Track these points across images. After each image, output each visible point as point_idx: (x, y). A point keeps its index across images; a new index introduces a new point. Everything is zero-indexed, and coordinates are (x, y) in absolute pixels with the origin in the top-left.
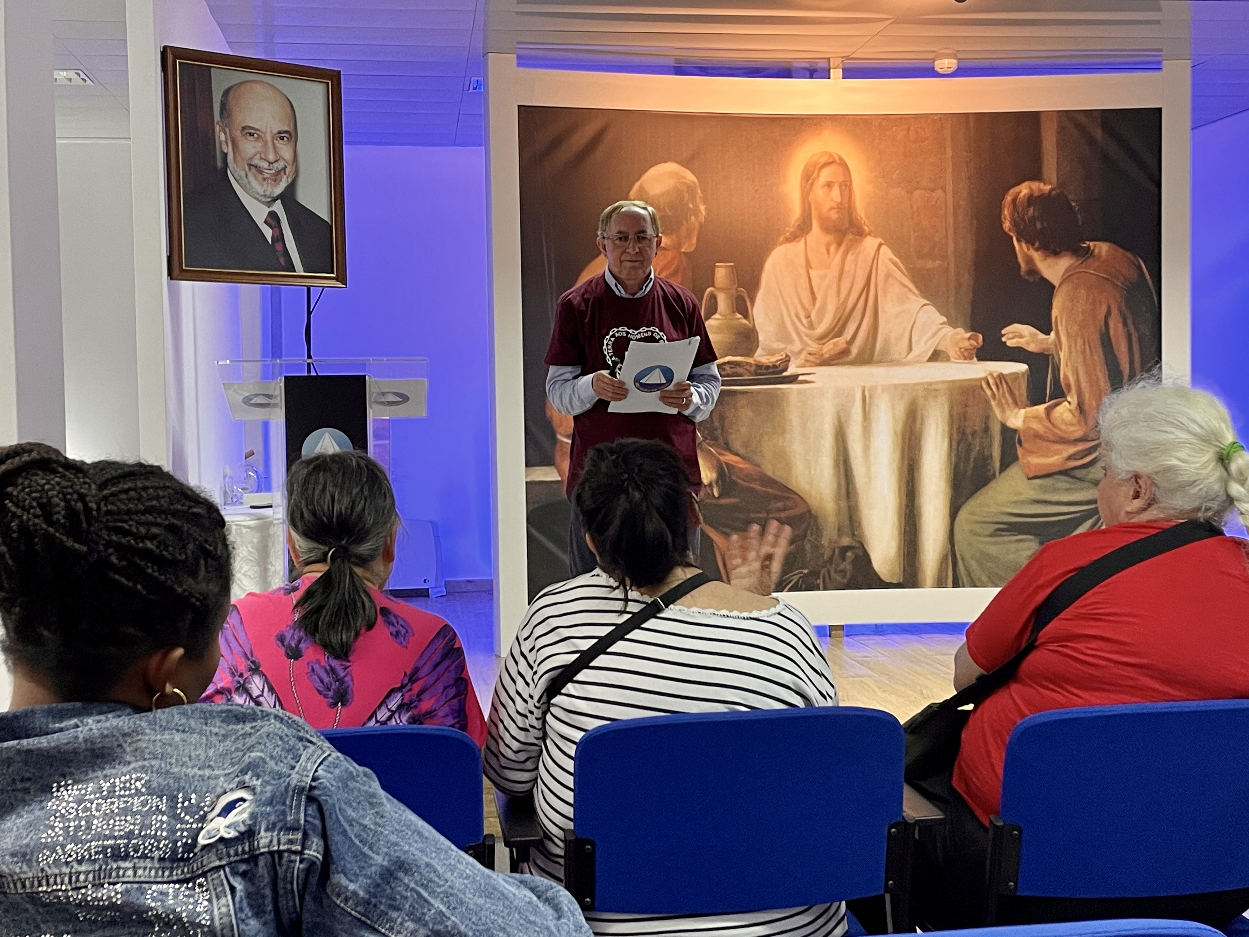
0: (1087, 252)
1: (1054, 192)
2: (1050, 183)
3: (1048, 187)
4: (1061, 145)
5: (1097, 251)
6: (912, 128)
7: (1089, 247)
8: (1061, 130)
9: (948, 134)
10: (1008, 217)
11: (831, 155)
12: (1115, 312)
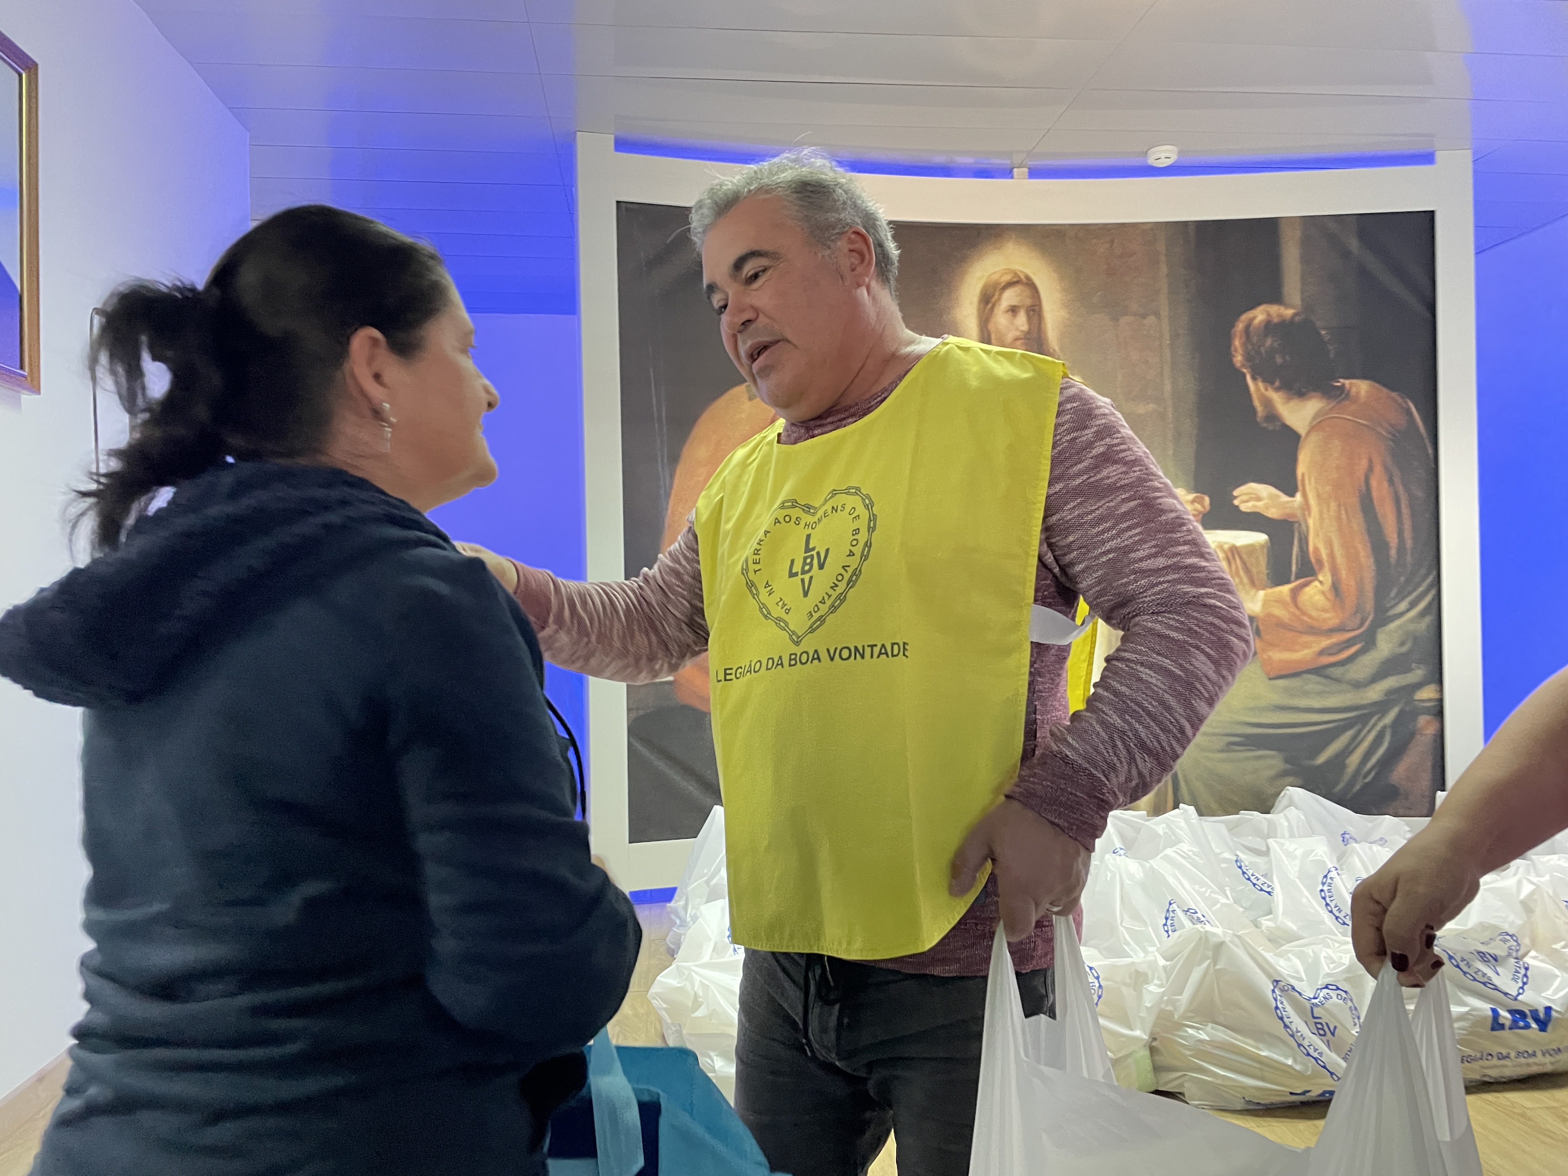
0: (1342, 393)
1: (1297, 319)
2: (1292, 307)
3: (1289, 312)
4: (1305, 260)
5: (1354, 390)
6: (1116, 241)
7: (1343, 385)
8: (1306, 242)
9: (1161, 247)
10: (1240, 351)
11: (1016, 274)
12: (1378, 468)
